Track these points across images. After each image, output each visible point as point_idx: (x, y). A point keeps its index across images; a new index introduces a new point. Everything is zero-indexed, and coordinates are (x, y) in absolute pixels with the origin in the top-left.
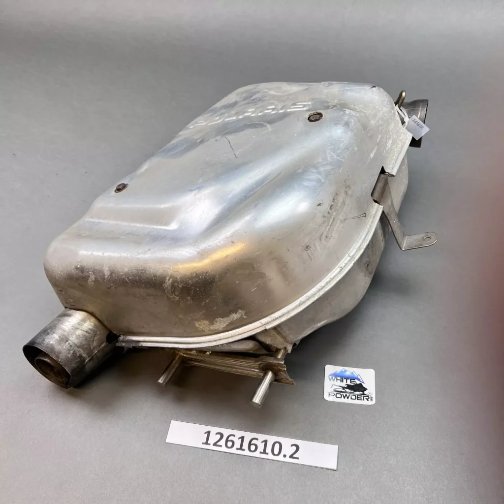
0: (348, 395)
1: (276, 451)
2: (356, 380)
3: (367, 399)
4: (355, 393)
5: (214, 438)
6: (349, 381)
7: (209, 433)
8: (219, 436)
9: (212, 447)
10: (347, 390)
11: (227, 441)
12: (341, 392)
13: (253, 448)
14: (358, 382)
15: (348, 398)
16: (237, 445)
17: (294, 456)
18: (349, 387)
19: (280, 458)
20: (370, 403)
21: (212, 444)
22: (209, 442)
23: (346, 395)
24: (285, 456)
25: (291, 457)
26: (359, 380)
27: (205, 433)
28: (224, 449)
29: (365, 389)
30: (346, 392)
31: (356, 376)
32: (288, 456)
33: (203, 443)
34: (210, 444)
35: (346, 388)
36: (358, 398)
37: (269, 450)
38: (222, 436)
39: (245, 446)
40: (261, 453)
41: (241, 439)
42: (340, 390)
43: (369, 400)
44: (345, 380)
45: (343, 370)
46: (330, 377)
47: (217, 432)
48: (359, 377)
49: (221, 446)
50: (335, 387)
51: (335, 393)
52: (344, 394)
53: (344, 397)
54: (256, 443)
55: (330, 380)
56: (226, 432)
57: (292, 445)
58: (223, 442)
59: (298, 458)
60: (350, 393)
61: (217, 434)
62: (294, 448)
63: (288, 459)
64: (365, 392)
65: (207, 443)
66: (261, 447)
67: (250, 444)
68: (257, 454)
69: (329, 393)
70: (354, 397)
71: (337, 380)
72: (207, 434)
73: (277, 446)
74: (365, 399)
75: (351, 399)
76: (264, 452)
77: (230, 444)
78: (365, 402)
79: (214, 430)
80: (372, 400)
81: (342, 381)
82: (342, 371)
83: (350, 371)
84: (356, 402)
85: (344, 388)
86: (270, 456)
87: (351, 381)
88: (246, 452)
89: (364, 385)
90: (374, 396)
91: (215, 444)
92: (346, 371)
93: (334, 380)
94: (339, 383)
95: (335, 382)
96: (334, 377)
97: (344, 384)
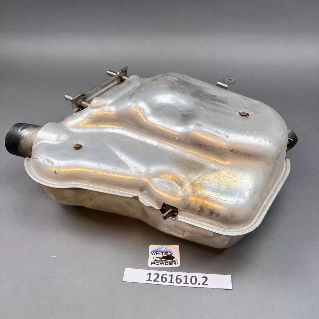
0: (163, 262)
2: (168, 253)
3: (175, 264)
4: (168, 261)
5: (153, 277)
8: (156, 276)
10: (163, 259)
11: (162, 278)
12: (159, 261)
13: (179, 281)
14: (169, 254)
15: (163, 264)
16: (169, 280)
17: (205, 283)
18: (164, 257)
19: (197, 285)
20: (176, 266)
21: (153, 281)
23: (162, 263)
25: (203, 284)
28: (161, 283)
29: (174, 258)
30: (162, 261)
31: (168, 250)
33: (147, 280)
35: (163, 258)
37: (189, 281)
39: (174, 280)
40: (184, 283)
41: (170, 276)
42: (158, 260)
44: (161, 254)
45: (160, 247)
46: (152, 253)
48: (170, 251)
49: (159, 281)
50: (155, 258)
51: (155, 262)
52: (161, 262)
53: (161, 264)
54: (180, 278)
55: (152, 254)
56: (161, 273)
59: (207, 285)
60: (165, 261)
62: (204, 279)
63: (201, 286)
64: (174, 260)
66: (184, 280)
67: (177, 279)
69: (152, 262)
70: (167, 263)
71: (157, 254)
72: (149, 275)
73: (194, 278)
74: (174, 264)
75: (165, 264)
77: (164, 280)
78: (174, 266)
79: (153, 272)
80: (178, 264)
81: (159, 254)
83: (164, 247)
84: (168, 266)
85: (160, 258)
86: (190, 285)
87: (165, 254)
88: (175, 284)
89: (173, 255)
93: (154, 254)
94: (158, 256)
95: (155, 255)
96: (154, 252)
97: (161, 256)
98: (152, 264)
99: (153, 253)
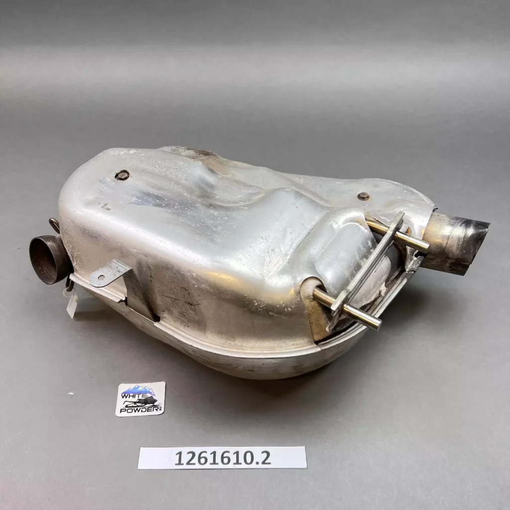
0: (139, 408)
1: (249, 460)
2: (147, 394)
3: (157, 410)
4: (146, 406)
5: (186, 458)
6: (141, 396)
7: (180, 453)
8: (191, 455)
9: (185, 466)
10: (139, 404)
11: (200, 458)
12: (133, 407)
13: (226, 460)
14: (149, 395)
15: (139, 411)
16: (210, 460)
17: (266, 462)
18: (140, 401)
19: (254, 465)
20: (159, 412)
21: (185, 464)
22: (182, 463)
23: (137, 409)
24: (257, 463)
25: (264, 463)
26: (150, 393)
27: (177, 454)
28: (198, 466)
29: (155, 401)
32: (260, 463)
33: (176, 464)
34: (183, 464)
35: (138, 402)
36: (148, 410)
37: (241, 460)
38: (194, 454)
39: (218, 460)
40: (234, 464)
41: (213, 455)
42: (131, 405)
43: (158, 410)
44: (137, 396)
46: (123, 395)
47: (188, 451)
48: (151, 391)
49: (194, 464)
50: (127, 403)
51: (127, 409)
52: (135, 409)
53: (135, 411)
54: (228, 456)
55: (123, 397)
56: (197, 450)
57: (263, 452)
58: (195, 460)
59: (270, 463)
60: (142, 406)
61: (188, 453)
62: (265, 455)
63: (261, 466)
64: (155, 404)
65: (180, 463)
66: (233, 459)
67: (223, 458)
68: (231, 466)
69: (121, 410)
70: (144, 410)
71: (130, 396)
72: (178, 455)
73: (249, 455)
74: (154, 410)
75: (142, 411)
76: (238, 463)
77: (203, 461)
78: (155, 413)
79: (185, 450)
80: (160, 410)
81: (134, 396)
82: (135, 388)
83: (142, 386)
85: (135, 403)
86: (244, 466)
87: (143, 395)
88: (220, 466)
89: (155, 398)
90: (163, 406)
91: (188, 463)
92: (139, 387)
93: (126, 397)
94: (132, 399)
95: (128, 399)
96: (126, 395)
97: (135, 400)
98: (121, 411)
99: (125, 395)
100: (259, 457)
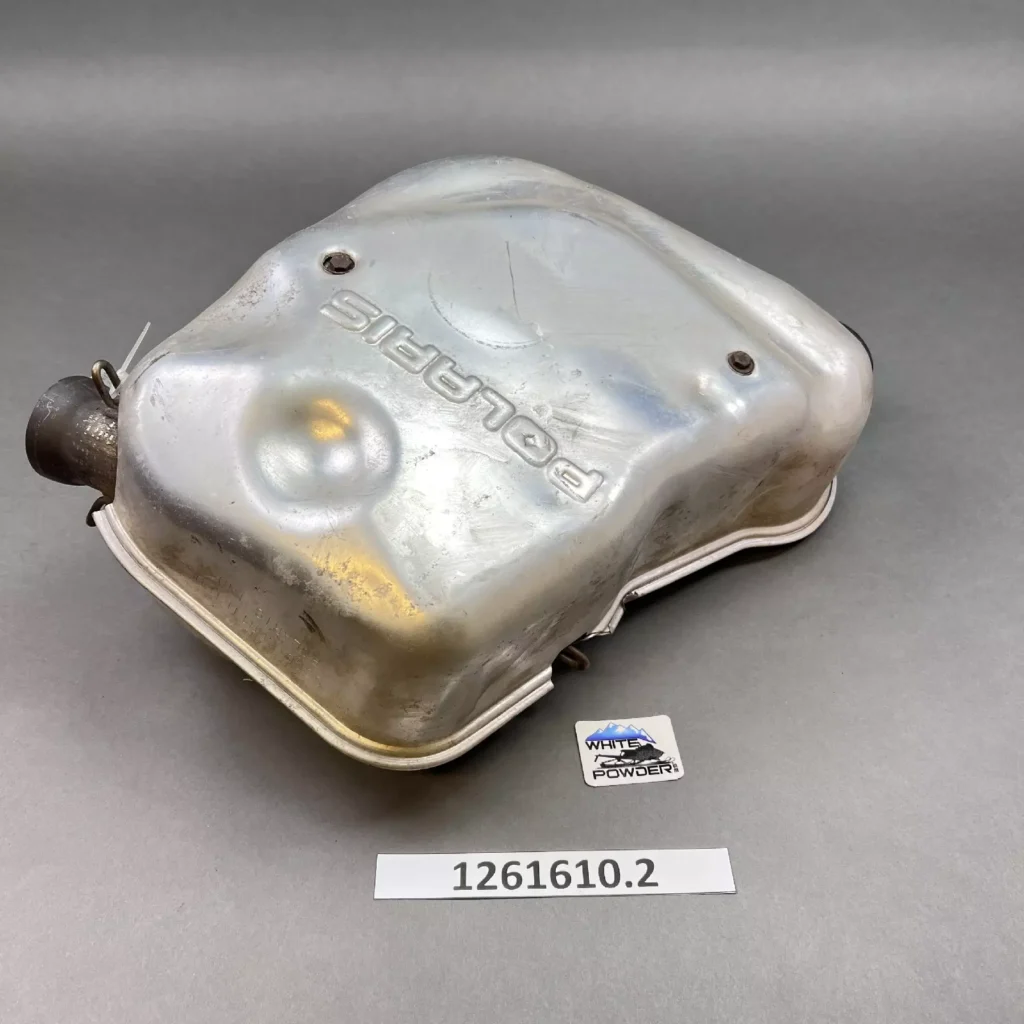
0: (630, 769)
1: (610, 877)
2: (639, 740)
3: (668, 771)
4: (643, 763)
5: (475, 876)
6: (625, 744)
7: (463, 866)
8: (486, 870)
9: (475, 893)
10: (627, 761)
11: (505, 875)
12: (616, 766)
13: (561, 880)
14: (643, 743)
15: (631, 775)
16: (528, 879)
17: (648, 881)
18: (628, 754)
19: (621, 889)
20: (674, 776)
21: (475, 887)
22: (468, 884)
23: (627, 770)
24: (629, 884)
25: (642, 883)
26: (644, 738)
27: (456, 868)
28: (502, 891)
29: (661, 753)
30: (626, 765)
31: (637, 732)
32: (635, 883)
33: (456, 888)
34: (470, 888)
35: (625, 757)
36: (650, 771)
37: (594, 878)
38: (492, 868)
39: (545, 878)
40: (580, 886)
41: (533, 868)
42: (612, 763)
43: (672, 770)
44: (617, 744)
45: (611, 726)
46: (589, 743)
47: (480, 862)
48: (643, 733)
49: (495, 887)
50: (601, 760)
51: (606, 770)
54: (566, 870)
55: (590, 748)
56: (499, 859)
57: (638, 862)
58: (496, 879)
59: (656, 884)
61: (480, 865)
62: (644, 867)
63: (636, 890)
64: (662, 759)
65: (463, 886)
66: (577, 877)
67: (554, 874)
68: (572, 890)
69: (594, 772)
70: (641, 771)
71: (603, 745)
72: (459, 870)
73: (609, 870)
74: (664, 771)
75: (638, 774)
76: (587, 884)
77: (512, 881)
78: (666, 776)
79: (473, 859)
80: (677, 770)
81: (613, 746)
82: (608, 728)
83: (623, 725)
84: (648, 778)
85: (619, 758)
86: (600, 890)
87: (629, 743)
88: (551, 891)
89: (655, 746)
90: (678, 762)
91: (481, 886)
92: (616, 726)
93: (597, 748)
94: (608, 751)
95: (600, 751)
96: (596, 743)
97: (617, 751)
98: (595, 776)
99: (593, 744)
100: (632, 872)
